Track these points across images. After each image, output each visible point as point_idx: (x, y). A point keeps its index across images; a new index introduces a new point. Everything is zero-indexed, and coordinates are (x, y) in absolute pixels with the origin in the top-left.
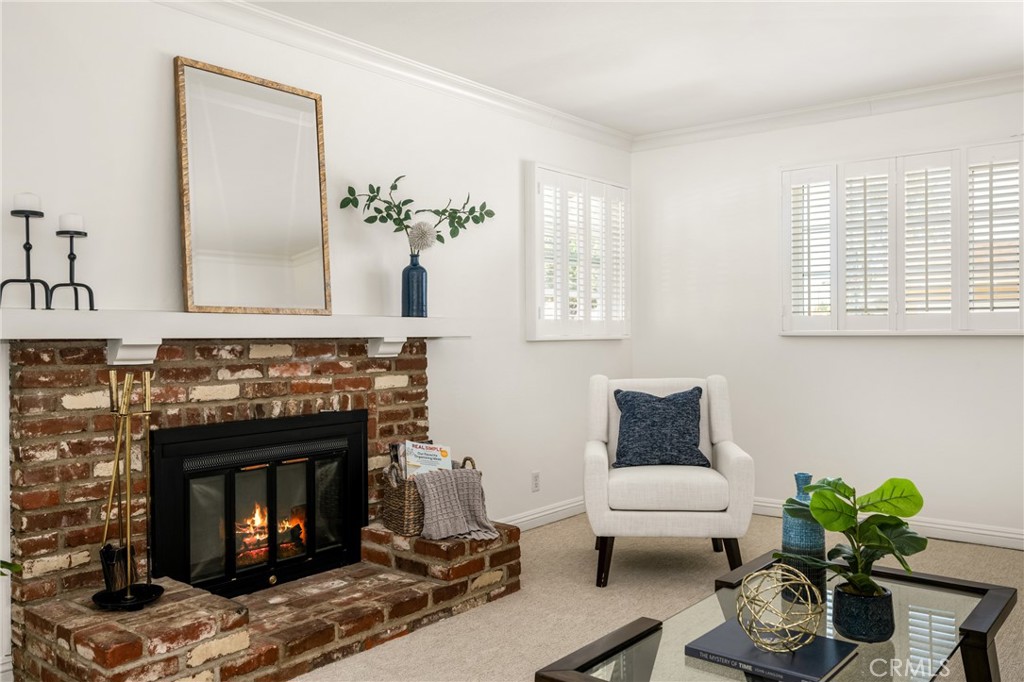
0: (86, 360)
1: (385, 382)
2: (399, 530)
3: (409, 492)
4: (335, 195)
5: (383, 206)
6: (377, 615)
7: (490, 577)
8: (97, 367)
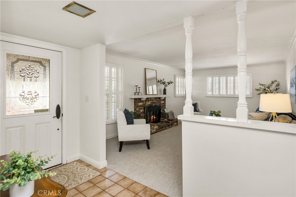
0: (140, 100)
1: (162, 102)
2: (166, 118)
3: (167, 114)
5: (162, 82)
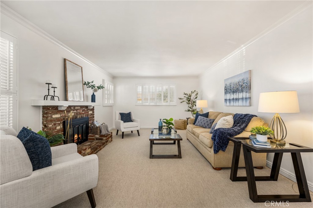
0: (55, 109)
1: (90, 112)
2: (97, 134)
3: (99, 128)
4: (84, 83)
5: (90, 85)
6: (101, 145)
7: (110, 139)
8: (57, 110)
